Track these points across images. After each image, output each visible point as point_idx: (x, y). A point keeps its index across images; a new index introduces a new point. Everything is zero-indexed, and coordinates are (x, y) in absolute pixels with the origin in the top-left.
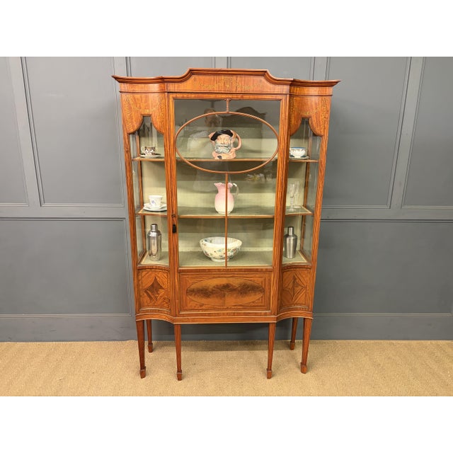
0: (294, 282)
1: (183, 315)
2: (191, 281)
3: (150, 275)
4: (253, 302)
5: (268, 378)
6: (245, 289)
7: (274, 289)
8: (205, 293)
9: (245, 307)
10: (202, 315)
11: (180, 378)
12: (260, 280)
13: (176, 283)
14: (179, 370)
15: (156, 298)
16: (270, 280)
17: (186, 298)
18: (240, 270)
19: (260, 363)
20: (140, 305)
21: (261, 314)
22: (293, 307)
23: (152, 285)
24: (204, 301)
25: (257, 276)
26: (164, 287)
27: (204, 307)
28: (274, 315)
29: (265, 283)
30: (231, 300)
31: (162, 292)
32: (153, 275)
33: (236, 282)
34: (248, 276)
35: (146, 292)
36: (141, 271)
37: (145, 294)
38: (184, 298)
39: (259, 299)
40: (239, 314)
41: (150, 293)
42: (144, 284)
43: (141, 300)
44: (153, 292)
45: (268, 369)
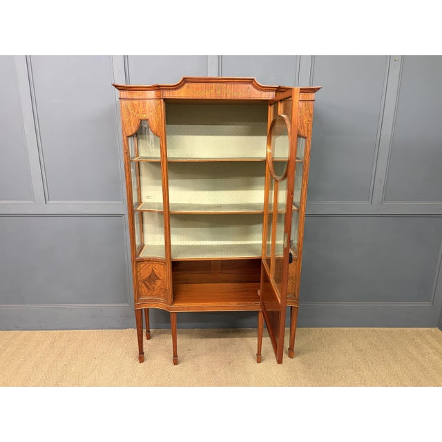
3: (148, 267)
5: (258, 362)
11: (176, 363)
14: (175, 355)
15: (153, 288)
19: (250, 349)
20: (138, 295)
23: (150, 276)
26: (160, 278)
31: (159, 283)
32: (151, 267)
35: (144, 282)
36: (139, 263)
37: (144, 285)
41: (148, 284)
42: (142, 276)
43: (140, 290)
44: (150, 282)
45: (257, 355)
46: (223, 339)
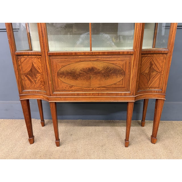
0: (150, 68)
1: (56, 95)
2: (61, 64)
3: (28, 61)
4: (115, 84)
5: (126, 146)
6: (108, 73)
7: (133, 73)
8: (73, 75)
9: (107, 88)
10: (72, 95)
11: (58, 144)
12: (122, 63)
13: (48, 65)
14: (57, 139)
15: (35, 81)
16: (130, 63)
17: (58, 81)
18: (104, 54)
19: (119, 135)
20: (22, 87)
21: (121, 95)
22: (148, 89)
23: (31, 70)
24: (72, 82)
25: (119, 59)
26: (39, 71)
27: (73, 88)
28: (133, 95)
29: (126, 67)
30: (96, 82)
31: (39, 76)
32: (30, 61)
33: (99, 65)
34: (111, 59)
35: (26, 76)
36: (19, 57)
37: (26, 78)
38: (56, 80)
39: (120, 82)
40: (103, 94)
41: (30, 78)
42: (24, 70)
43: (23, 82)
44: (32, 76)
45: (125, 140)
46: (98, 127)
